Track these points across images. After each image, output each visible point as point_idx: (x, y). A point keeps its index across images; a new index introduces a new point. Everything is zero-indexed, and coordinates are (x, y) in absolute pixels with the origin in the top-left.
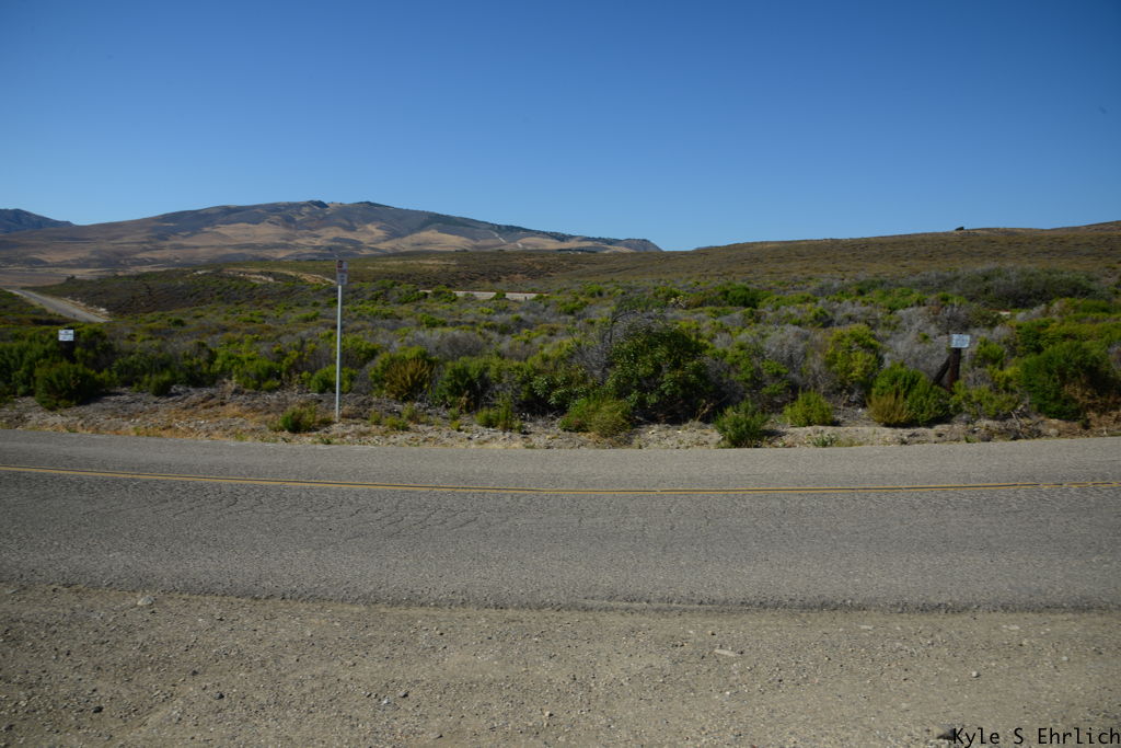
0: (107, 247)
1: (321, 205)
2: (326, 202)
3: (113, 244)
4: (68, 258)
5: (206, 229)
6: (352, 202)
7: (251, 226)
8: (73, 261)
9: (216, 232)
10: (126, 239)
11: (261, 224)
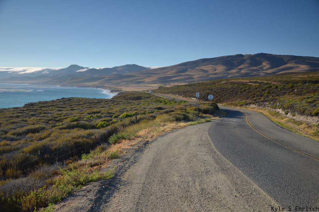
0: (162, 76)
1: (241, 55)
2: (244, 55)
3: (164, 75)
4: (150, 81)
5: (197, 68)
6: (255, 54)
7: (213, 66)
8: (152, 81)
9: (200, 69)
10: (168, 73)
11: (218, 65)
